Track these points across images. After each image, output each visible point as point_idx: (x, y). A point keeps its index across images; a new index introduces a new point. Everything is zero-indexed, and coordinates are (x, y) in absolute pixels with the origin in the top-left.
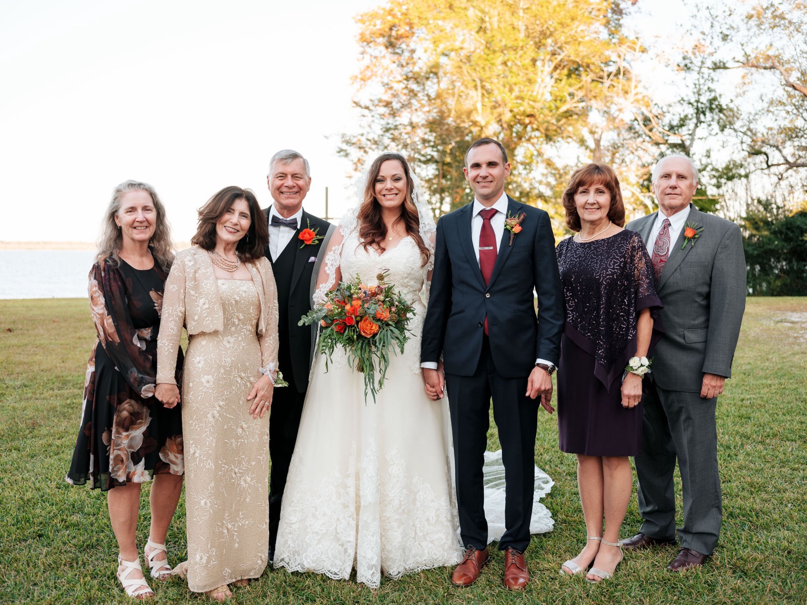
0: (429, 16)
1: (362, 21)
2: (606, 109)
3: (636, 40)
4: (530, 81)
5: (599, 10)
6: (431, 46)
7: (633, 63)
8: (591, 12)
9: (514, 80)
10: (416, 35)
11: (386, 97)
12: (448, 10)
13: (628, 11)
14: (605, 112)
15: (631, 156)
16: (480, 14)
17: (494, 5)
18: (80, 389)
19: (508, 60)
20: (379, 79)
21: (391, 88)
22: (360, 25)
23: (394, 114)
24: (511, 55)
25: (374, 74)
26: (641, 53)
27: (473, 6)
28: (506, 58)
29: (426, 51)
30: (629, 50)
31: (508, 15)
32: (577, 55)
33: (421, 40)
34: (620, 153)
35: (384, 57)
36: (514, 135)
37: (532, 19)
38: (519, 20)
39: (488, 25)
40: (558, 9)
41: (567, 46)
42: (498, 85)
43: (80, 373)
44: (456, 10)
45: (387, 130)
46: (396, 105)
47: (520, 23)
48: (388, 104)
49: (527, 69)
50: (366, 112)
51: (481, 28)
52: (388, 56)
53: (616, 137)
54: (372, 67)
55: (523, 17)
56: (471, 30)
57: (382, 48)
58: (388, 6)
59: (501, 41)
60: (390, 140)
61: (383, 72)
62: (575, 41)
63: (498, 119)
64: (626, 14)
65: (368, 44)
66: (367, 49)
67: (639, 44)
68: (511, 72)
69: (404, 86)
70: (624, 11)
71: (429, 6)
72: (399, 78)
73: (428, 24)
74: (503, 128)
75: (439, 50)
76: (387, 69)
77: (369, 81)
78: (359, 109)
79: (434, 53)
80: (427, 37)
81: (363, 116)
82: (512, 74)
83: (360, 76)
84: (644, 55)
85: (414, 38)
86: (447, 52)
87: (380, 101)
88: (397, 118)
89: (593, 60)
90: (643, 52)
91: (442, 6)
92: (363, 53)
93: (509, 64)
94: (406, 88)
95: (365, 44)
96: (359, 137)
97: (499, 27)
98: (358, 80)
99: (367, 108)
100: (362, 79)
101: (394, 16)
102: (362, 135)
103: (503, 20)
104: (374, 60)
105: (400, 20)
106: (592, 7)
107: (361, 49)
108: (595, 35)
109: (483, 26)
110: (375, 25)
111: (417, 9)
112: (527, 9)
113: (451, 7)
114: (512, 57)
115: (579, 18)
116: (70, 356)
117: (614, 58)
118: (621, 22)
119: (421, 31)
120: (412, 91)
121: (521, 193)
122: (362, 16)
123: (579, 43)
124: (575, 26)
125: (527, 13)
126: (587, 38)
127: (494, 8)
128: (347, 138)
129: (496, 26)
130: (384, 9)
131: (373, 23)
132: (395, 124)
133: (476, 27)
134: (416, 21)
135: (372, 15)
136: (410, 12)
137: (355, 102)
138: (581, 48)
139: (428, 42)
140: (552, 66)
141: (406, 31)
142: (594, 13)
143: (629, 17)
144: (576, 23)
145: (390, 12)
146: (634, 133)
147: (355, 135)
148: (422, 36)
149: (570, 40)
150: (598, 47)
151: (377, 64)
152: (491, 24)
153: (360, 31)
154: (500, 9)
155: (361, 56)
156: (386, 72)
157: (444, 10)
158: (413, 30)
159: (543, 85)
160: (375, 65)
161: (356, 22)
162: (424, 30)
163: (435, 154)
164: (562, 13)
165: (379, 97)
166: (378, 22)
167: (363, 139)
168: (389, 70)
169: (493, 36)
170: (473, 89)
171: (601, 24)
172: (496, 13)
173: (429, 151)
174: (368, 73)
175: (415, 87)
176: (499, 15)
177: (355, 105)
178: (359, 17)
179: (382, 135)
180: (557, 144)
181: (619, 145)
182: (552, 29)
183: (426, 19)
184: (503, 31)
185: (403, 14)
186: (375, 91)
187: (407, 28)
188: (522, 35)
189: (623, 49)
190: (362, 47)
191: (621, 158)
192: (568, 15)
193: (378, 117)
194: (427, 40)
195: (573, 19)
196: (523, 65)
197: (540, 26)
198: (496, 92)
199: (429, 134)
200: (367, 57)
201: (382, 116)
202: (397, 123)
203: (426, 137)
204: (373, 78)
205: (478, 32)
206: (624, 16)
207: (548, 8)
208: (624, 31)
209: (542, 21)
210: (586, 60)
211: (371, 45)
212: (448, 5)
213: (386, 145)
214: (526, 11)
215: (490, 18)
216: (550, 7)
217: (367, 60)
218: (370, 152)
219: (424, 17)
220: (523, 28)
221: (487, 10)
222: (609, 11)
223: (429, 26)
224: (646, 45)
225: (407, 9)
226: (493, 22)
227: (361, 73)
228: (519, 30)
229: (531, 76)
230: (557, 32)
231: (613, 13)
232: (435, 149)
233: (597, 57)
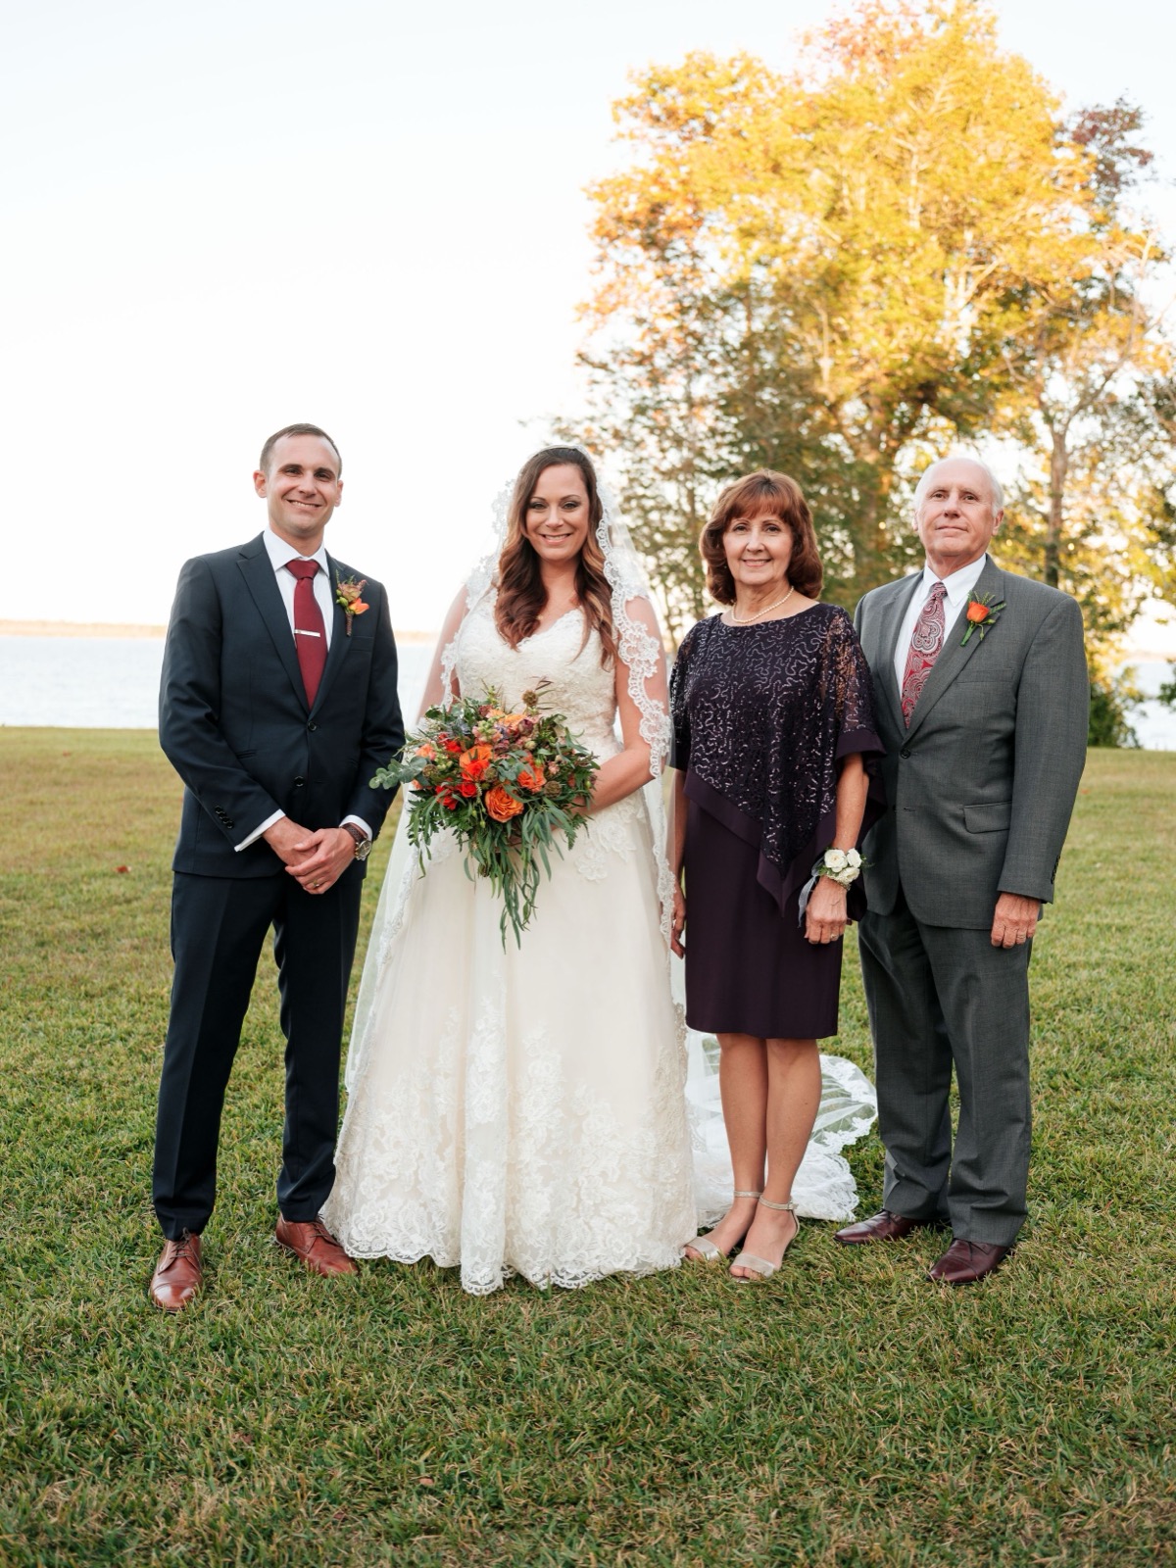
0: (732, 186)
1: (601, 196)
2: (1081, 373)
3: (1143, 236)
4: (929, 317)
5: (1071, 175)
6: (736, 246)
7: (1137, 283)
8: (1055, 179)
9: (896, 313)
10: (707, 223)
11: (644, 347)
12: (771, 175)
13: (1130, 177)
14: (1079, 379)
15: (1130, 469)
16: (831, 182)
17: (860, 165)
18: (18, 899)
19: (885, 275)
20: (631, 311)
21: (653, 330)
22: (597, 204)
23: (655, 379)
24: (892, 263)
25: (623, 302)
26: (1153, 263)
27: (818, 166)
28: (881, 269)
29: (724, 256)
30: (1132, 256)
31: (887, 184)
32: (1023, 262)
33: (715, 234)
34: (1108, 462)
35: (642, 267)
36: (895, 423)
37: (937, 193)
38: (909, 195)
39: (846, 204)
40: (987, 173)
41: (1005, 247)
42: (863, 324)
43: (23, 870)
44: (786, 174)
45: (641, 410)
46: (660, 361)
47: (911, 201)
48: (644, 359)
49: (922, 292)
50: (600, 374)
51: (833, 209)
52: (650, 265)
53: (1099, 430)
54: (618, 286)
55: (917, 189)
56: (813, 214)
57: (638, 250)
58: (653, 167)
59: (871, 236)
60: (646, 431)
61: (639, 297)
62: (1020, 236)
63: (863, 390)
64: (1127, 183)
65: (612, 240)
66: (610, 251)
67: (1150, 243)
68: (890, 298)
69: (676, 324)
70: (1123, 179)
71: (732, 167)
72: (671, 308)
73: (731, 201)
74: (870, 408)
75: (750, 254)
76: (647, 290)
77: (613, 314)
78: (588, 369)
79: (741, 259)
80: (727, 229)
81: (595, 382)
82: (893, 302)
83: (594, 305)
84: (1163, 265)
85: (703, 231)
86: (764, 259)
87: (632, 353)
88: (662, 388)
89: (1056, 275)
90: (1157, 259)
91: (759, 167)
92: (602, 259)
93: (887, 280)
94: (681, 328)
95: (606, 240)
96: (587, 424)
97: (869, 209)
98: (591, 312)
99: (604, 366)
100: (598, 310)
101: (664, 187)
102: (592, 419)
103: (877, 193)
104: (623, 274)
105: (676, 194)
106: (1059, 167)
107: (599, 252)
108: (1062, 226)
109: (838, 206)
110: (626, 205)
111: (709, 171)
112: (926, 172)
113: (776, 168)
114: (894, 268)
115: (1029, 190)
116: (8, 837)
117: (1099, 271)
118: (1117, 198)
119: (716, 218)
120: (692, 334)
121: (906, 539)
122: (601, 186)
123: (1029, 240)
124: (1020, 206)
125: (925, 181)
126: (1046, 232)
127: (862, 169)
128: (564, 425)
129: (862, 207)
130: (644, 173)
131: (622, 200)
132: (657, 398)
133: (823, 207)
134: (705, 196)
135: (620, 185)
136: (695, 177)
137: (580, 355)
138: (1032, 251)
139: (729, 238)
140: (973, 287)
141: (686, 215)
142: (1062, 180)
143: (1133, 189)
144: (1023, 200)
145: (657, 179)
146: (1137, 423)
147: (577, 419)
148: (718, 225)
149: (1008, 234)
150: (1066, 249)
151: (629, 281)
152: (852, 203)
153: (597, 216)
154: (871, 171)
155: (597, 265)
156: (646, 297)
157: (764, 175)
158: (701, 214)
159: (955, 324)
160: (624, 284)
161: (589, 199)
162: (723, 214)
163: (736, 459)
164: (996, 181)
165: (628, 344)
166: (633, 198)
167: (595, 427)
168: (652, 293)
169: (856, 226)
170: (815, 332)
171: (1075, 203)
172: (863, 178)
173: (724, 452)
174: (612, 299)
175: (697, 326)
176: (869, 183)
177: (578, 360)
178: (597, 189)
179: (631, 421)
180: (980, 443)
181: (1105, 444)
182: (973, 212)
183: (726, 192)
184: (876, 216)
185: (684, 183)
186: (623, 333)
187: (690, 210)
188: (915, 224)
189: (1118, 253)
190: (601, 246)
191: (1109, 471)
192: (1007, 183)
193: (625, 384)
194: (728, 234)
195: (1017, 193)
196: (914, 285)
197: (950, 206)
198: (858, 338)
199: (726, 418)
200: (609, 267)
201: (634, 383)
202: (663, 396)
203: (721, 426)
204: (621, 309)
205: (827, 218)
206: (1123, 187)
207: (966, 170)
208: (1122, 218)
209: (955, 196)
210: (1041, 275)
211: (618, 243)
212: (770, 165)
213: (637, 438)
214: (924, 176)
215: (851, 190)
216: (971, 169)
217: (609, 274)
218: (607, 452)
219: (723, 188)
220: (915, 212)
221: (845, 173)
222: (1094, 176)
223: (731, 207)
224: (1165, 246)
225: (690, 173)
226: (857, 197)
227: (598, 299)
228: (908, 215)
229: (932, 305)
230: (985, 219)
231: (1099, 182)
232: (736, 450)
233: (1064, 269)
